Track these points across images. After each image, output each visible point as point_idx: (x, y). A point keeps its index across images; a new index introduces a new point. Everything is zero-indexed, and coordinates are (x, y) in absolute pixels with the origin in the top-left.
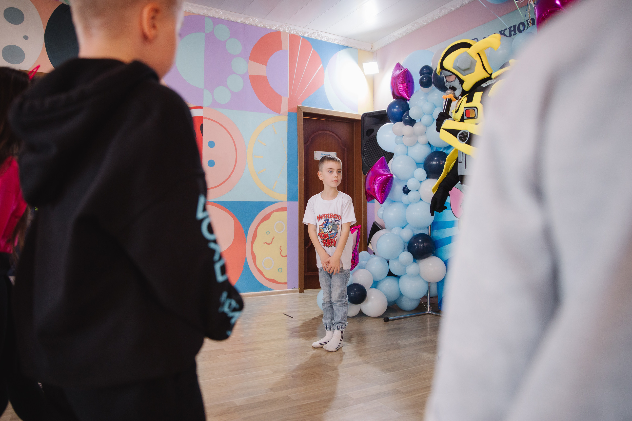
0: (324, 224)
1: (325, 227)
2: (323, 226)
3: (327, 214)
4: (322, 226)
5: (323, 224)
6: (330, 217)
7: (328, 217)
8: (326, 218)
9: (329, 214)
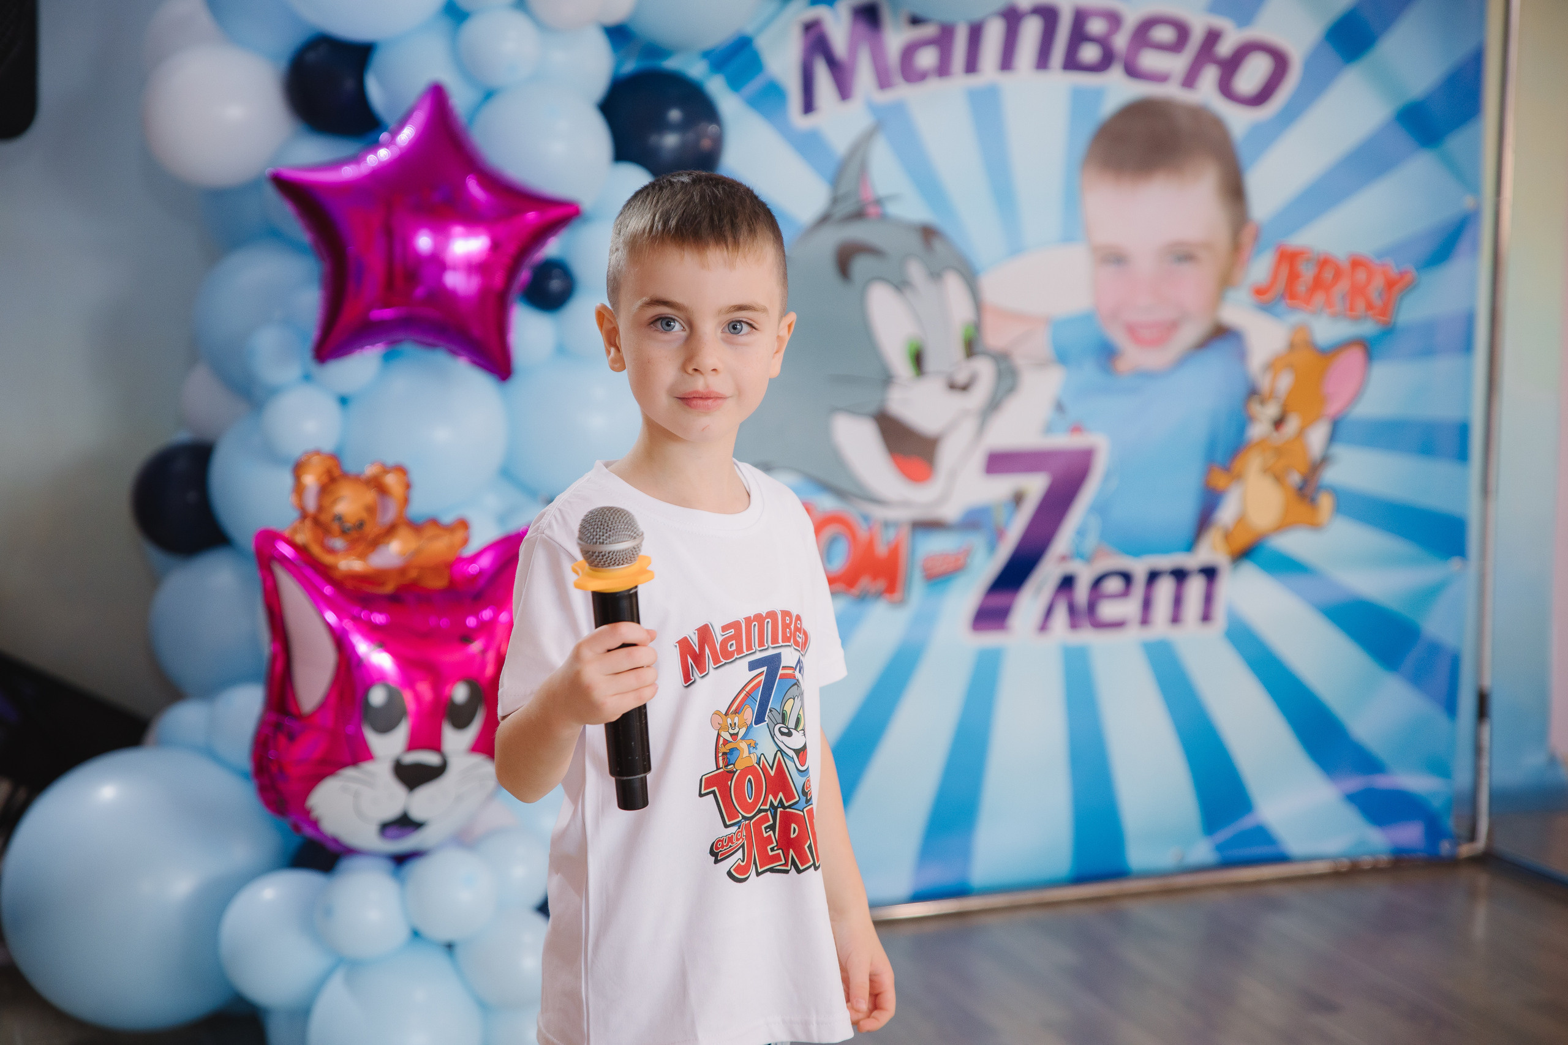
0: (748, 694)
1: (759, 719)
2: (749, 714)
3: (759, 618)
4: (736, 712)
5: (745, 696)
6: (786, 639)
7: (775, 640)
8: (761, 644)
9: (772, 615)
